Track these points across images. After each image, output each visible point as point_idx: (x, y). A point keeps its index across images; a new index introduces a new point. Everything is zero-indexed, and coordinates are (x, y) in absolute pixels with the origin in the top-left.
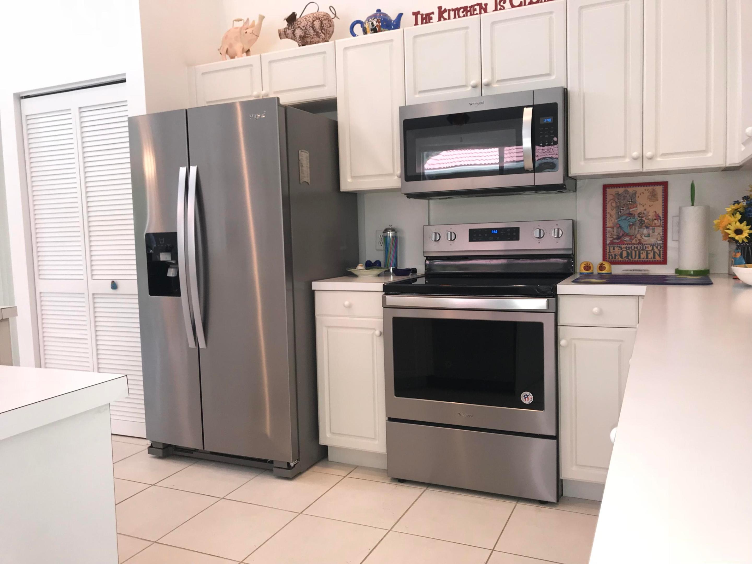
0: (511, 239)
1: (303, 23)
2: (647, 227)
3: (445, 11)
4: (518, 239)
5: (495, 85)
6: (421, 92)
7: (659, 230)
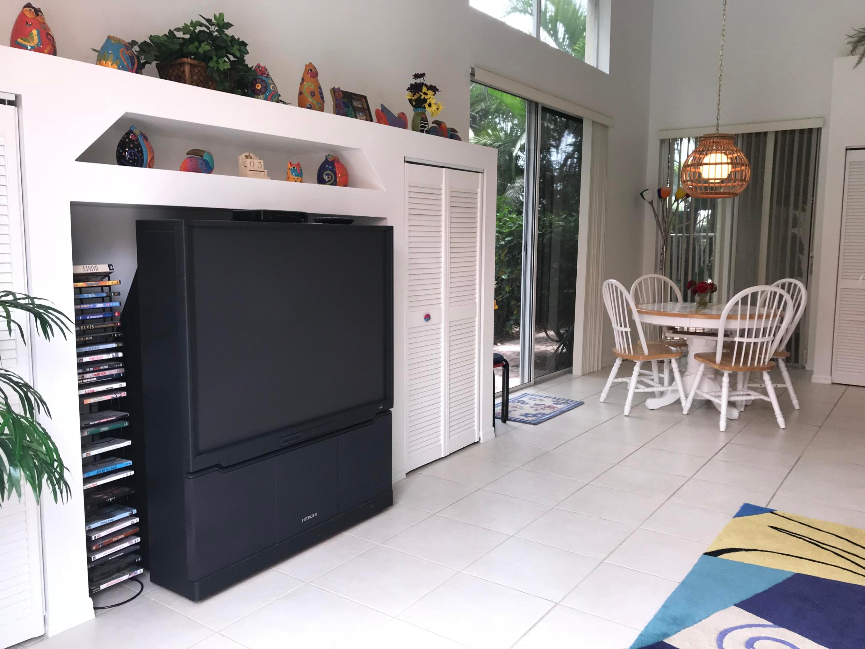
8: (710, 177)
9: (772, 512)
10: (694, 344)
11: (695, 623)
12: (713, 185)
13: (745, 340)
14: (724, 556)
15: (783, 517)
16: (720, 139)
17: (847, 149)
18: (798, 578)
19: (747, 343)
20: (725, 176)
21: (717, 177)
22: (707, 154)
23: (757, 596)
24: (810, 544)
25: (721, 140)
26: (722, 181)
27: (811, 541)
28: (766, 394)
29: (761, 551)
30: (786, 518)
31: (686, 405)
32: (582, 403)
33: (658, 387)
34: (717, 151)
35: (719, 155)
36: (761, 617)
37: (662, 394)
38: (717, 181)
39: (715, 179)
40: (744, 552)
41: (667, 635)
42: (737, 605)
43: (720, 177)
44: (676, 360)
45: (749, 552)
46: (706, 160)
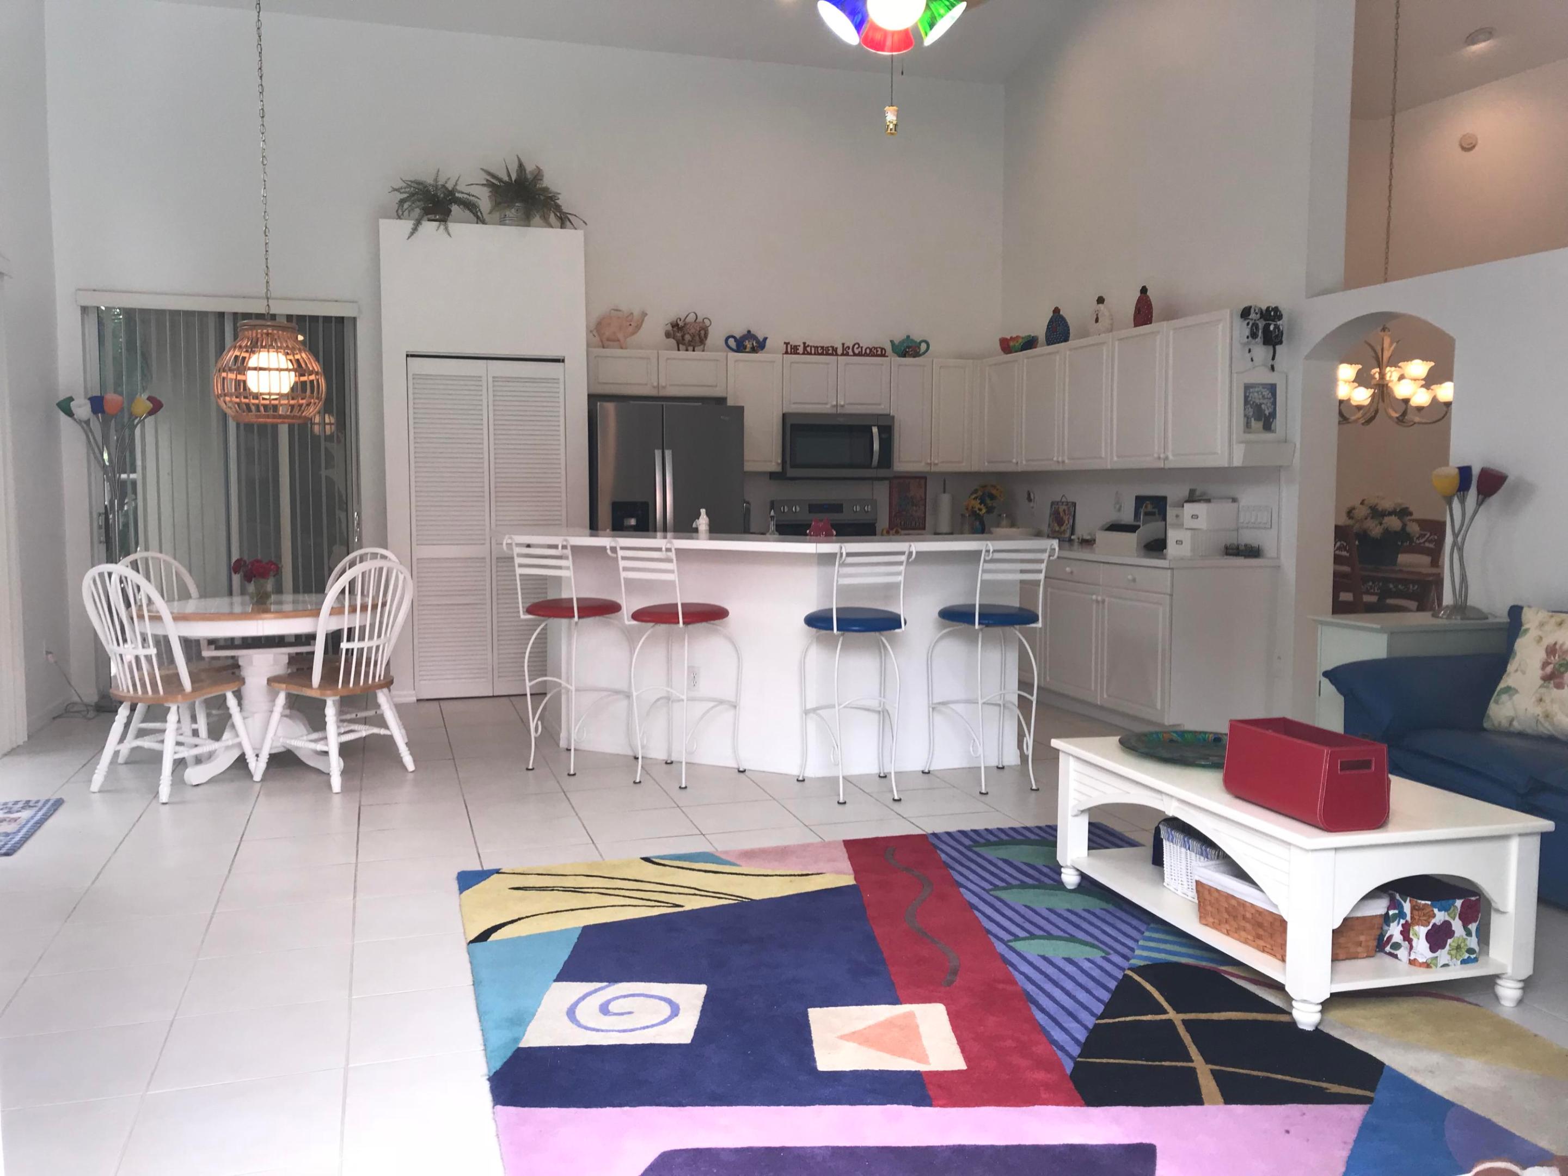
0: (837, 512)
1: (693, 331)
2: (916, 506)
3: (808, 346)
4: (842, 512)
5: (846, 406)
6: (794, 403)
7: (922, 508)
8: (261, 391)
9: (498, 872)
10: (254, 664)
11: (534, 1015)
12: (267, 402)
13: (355, 645)
14: (494, 937)
15: (514, 873)
16: (273, 330)
17: (407, 356)
18: (588, 931)
19: (358, 649)
20: (286, 389)
21: (273, 391)
22: (254, 352)
23: (567, 964)
24: (567, 893)
25: (275, 332)
26: (281, 396)
27: (566, 889)
28: (383, 723)
29: (527, 917)
30: (517, 874)
31: (258, 767)
32: (59, 803)
33: (205, 745)
34: (268, 347)
35: (273, 354)
36: (592, 981)
37: (210, 756)
38: (273, 397)
39: (270, 394)
40: (510, 926)
41: (517, 1040)
42: (555, 981)
43: (278, 392)
44: (233, 692)
45: (515, 924)
46: (253, 361)
